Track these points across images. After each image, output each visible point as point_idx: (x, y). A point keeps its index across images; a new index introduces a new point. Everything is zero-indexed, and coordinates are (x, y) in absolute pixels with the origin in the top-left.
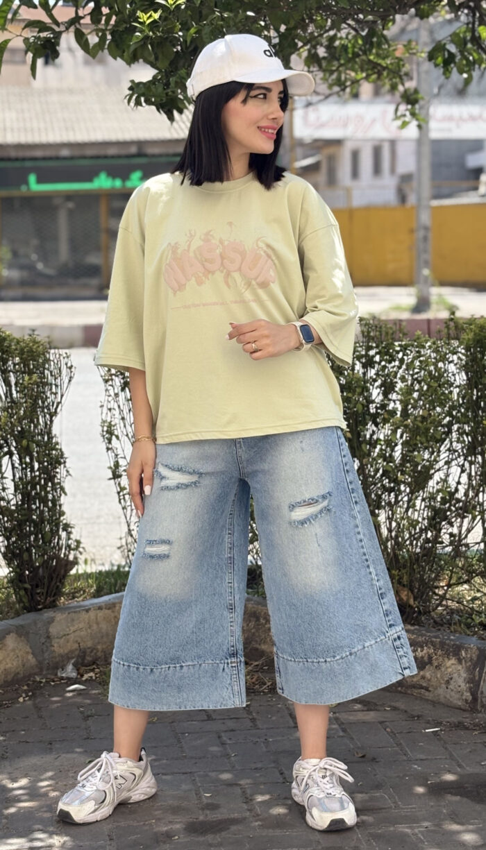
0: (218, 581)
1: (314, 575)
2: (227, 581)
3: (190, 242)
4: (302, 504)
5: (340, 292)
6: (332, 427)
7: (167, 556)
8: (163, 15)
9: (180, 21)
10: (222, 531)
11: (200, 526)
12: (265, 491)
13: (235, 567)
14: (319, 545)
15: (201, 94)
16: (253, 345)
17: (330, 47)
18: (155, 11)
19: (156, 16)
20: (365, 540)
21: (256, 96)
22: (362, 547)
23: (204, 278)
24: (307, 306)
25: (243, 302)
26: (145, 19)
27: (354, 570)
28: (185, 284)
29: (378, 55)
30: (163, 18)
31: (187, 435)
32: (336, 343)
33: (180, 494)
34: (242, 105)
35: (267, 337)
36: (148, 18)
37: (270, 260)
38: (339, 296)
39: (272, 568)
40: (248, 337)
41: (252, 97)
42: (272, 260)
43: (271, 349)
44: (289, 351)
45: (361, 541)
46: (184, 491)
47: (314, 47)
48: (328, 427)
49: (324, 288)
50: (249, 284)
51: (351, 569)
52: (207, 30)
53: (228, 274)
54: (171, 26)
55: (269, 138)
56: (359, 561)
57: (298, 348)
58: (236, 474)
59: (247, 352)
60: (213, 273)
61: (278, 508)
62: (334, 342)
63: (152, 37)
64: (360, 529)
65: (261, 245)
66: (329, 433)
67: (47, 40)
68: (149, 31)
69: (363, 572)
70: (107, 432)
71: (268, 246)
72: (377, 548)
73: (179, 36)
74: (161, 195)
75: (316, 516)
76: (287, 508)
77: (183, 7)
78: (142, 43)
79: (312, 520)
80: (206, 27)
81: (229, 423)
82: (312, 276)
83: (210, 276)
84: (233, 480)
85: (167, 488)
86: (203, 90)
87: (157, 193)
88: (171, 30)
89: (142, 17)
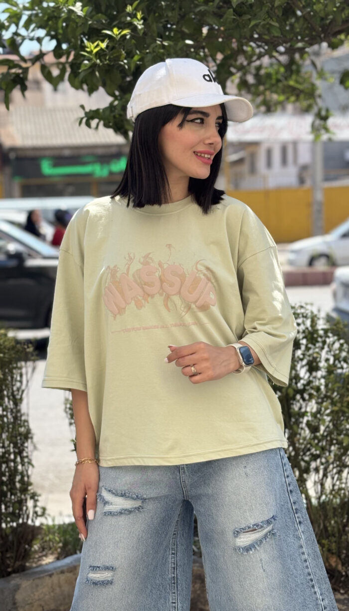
0: (162, 601)
1: (259, 601)
2: (171, 601)
3: (130, 265)
4: (247, 530)
5: (280, 315)
6: (275, 449)
7: (110, 583)
8: (110, 45)
9: (125, 50)
10: (165, 551)
11: (144, 551)
12: (209, 515)
13: (179, 586)
14: (264, 571)
15: (139, 116)
16: (193, 368)
17: (257, 76)
18: (103, 41)
19: (103, 45)
20: (310, 560)
21: (192, 121)
22: (307, 567)
23: (143, 301)
24: (246, 327)
25: (183, 325)
26: (92, 48)
27: (299, 591)
28: (125, 308)
29: (297, 82)
30: (110, 48)
31: (129, 460)
32: (274, 364)
33: (123, 520)
34: (178, 129)
35: (206, 360)
36: (96, 47)
37: (210, 283)
38: (280, 319)
39: (216, 591)
40: (187, 360)
41: (188, 121)
42: (212, 283)
43: (210, 373)
44: (229, 373)
45: (306, 561)
46: (127, 517)
47: (245, 74)
48: (272, 450)
49: (264, 311)
50: (189, 308)
51: (296, 591)
52: (149, 57)
53: (168, 297)
54: (117, 54)
55: (205, 163)
56: (305, 582)
57: (238, 371)
58: (180, 497)
59: (186, 375)
60: (152, 296)
61: (222, 532)
62: (272, 364)
63: (99, 64)
64: (304, 549)
65: (200, 267)
66: (273, 455)
67: (17, 75)
68: (97, 59)
69: (308, 592)
70: (70, 409)
71: (208, 269)
72: (322, 567)
73: (125, 63)
74: (101, 217)
75: (261, 541)
76: (231, 533)
77: (128, 37)
78: (90, 70)
79: (256, 546)
80: (149, 55)
81: (172, 449)
82: (252, 298)
83: (149, 299)
84: (177, 502)
85: (110, 514)
86: (140, 112)
87: (96, 216)
88: (118, 58)
89: (89, 46)
